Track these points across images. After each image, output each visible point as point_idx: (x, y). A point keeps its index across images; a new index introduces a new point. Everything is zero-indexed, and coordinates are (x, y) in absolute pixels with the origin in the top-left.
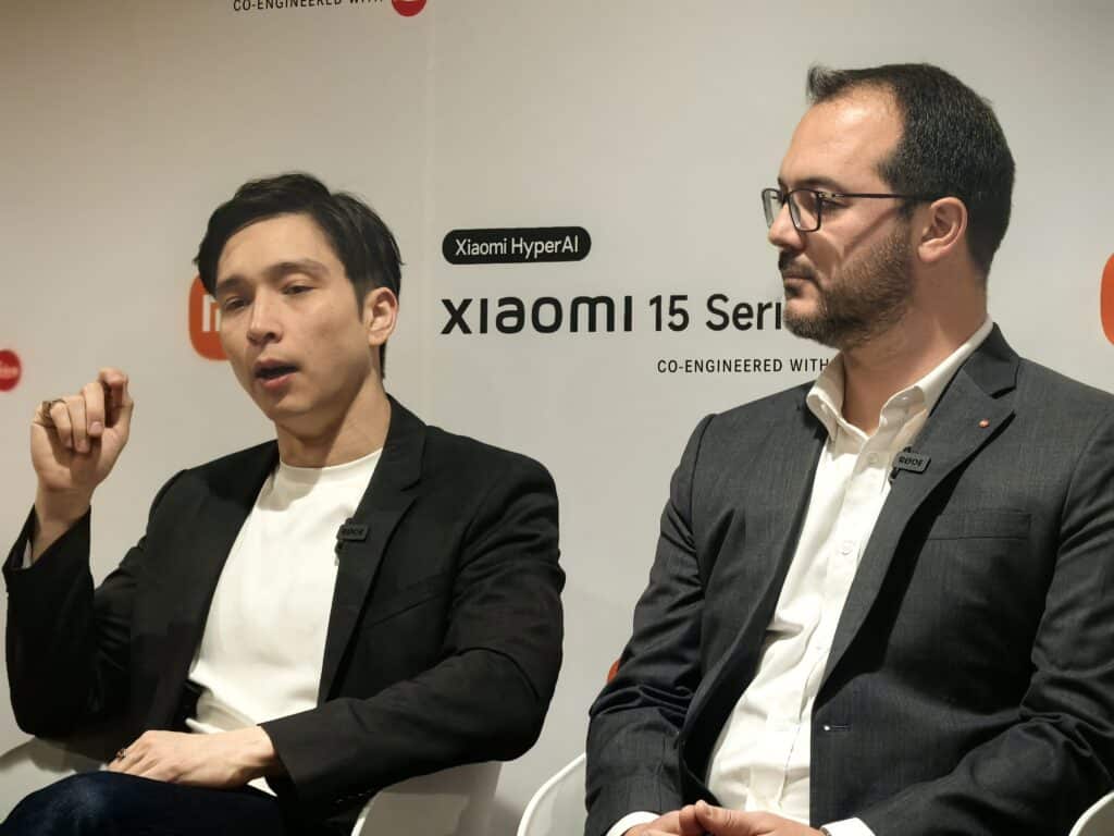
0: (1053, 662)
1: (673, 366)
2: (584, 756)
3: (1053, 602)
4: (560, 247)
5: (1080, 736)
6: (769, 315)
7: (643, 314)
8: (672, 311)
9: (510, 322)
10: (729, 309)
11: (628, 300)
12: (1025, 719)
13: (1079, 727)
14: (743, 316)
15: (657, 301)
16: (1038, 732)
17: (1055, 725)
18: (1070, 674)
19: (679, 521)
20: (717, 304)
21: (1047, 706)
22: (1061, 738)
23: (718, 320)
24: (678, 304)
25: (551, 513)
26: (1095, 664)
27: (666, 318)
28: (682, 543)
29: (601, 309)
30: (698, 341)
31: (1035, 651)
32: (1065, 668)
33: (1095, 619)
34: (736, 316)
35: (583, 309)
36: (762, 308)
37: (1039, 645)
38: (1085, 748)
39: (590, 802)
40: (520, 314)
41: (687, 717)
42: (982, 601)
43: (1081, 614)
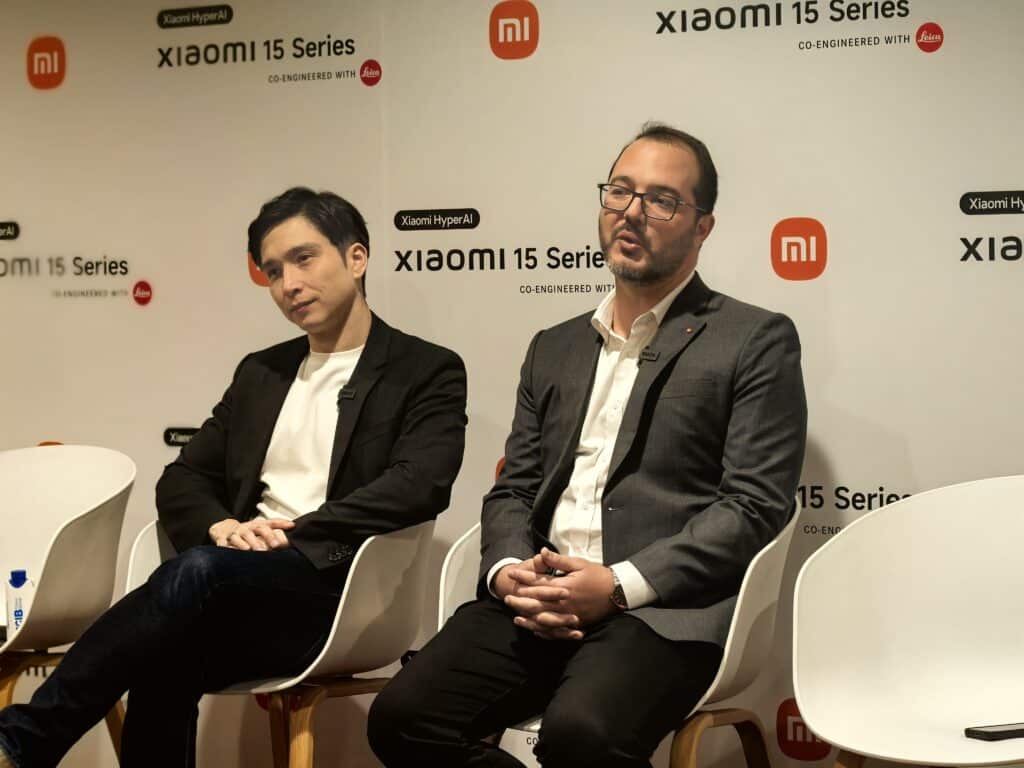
0: (734, 465)
1: (528, 290)
2: (479, 524)
3: (731, 430)
4: (462, 220)
5: (751, 507)
6: (583, 259)
7: (511, 259)
8: (527, 258)
9: (435, 264)
10: (560, 256)
11: (502, 251)
12: (721, 498)
13: (751, 502)
14: (568, 260)
15: (518, 251)
16: (728, 506)
17: (737, 502)
18: (744, 472)
19: (526, 391)
20: (553, 253)
21: (731, 490)
22: (740, 508)
23: (554, 263)
24: (531, 254)
25: (463, 381)
26: (756, 465)
27: (524, 261)
28: (528, 406)
29: (487, 256)
30: (543, 274)
31: (724, 459)
32: (741, 467)
33: (755, 439)
34: (564, 260)
35: (476, 256)
36: (578, 256)
37: (726, 456)
38: (754, 513)
39: (483, 551)
40: (440, 259)
41: (534, 505)
42: (692, 432)
43: (747, 436)
